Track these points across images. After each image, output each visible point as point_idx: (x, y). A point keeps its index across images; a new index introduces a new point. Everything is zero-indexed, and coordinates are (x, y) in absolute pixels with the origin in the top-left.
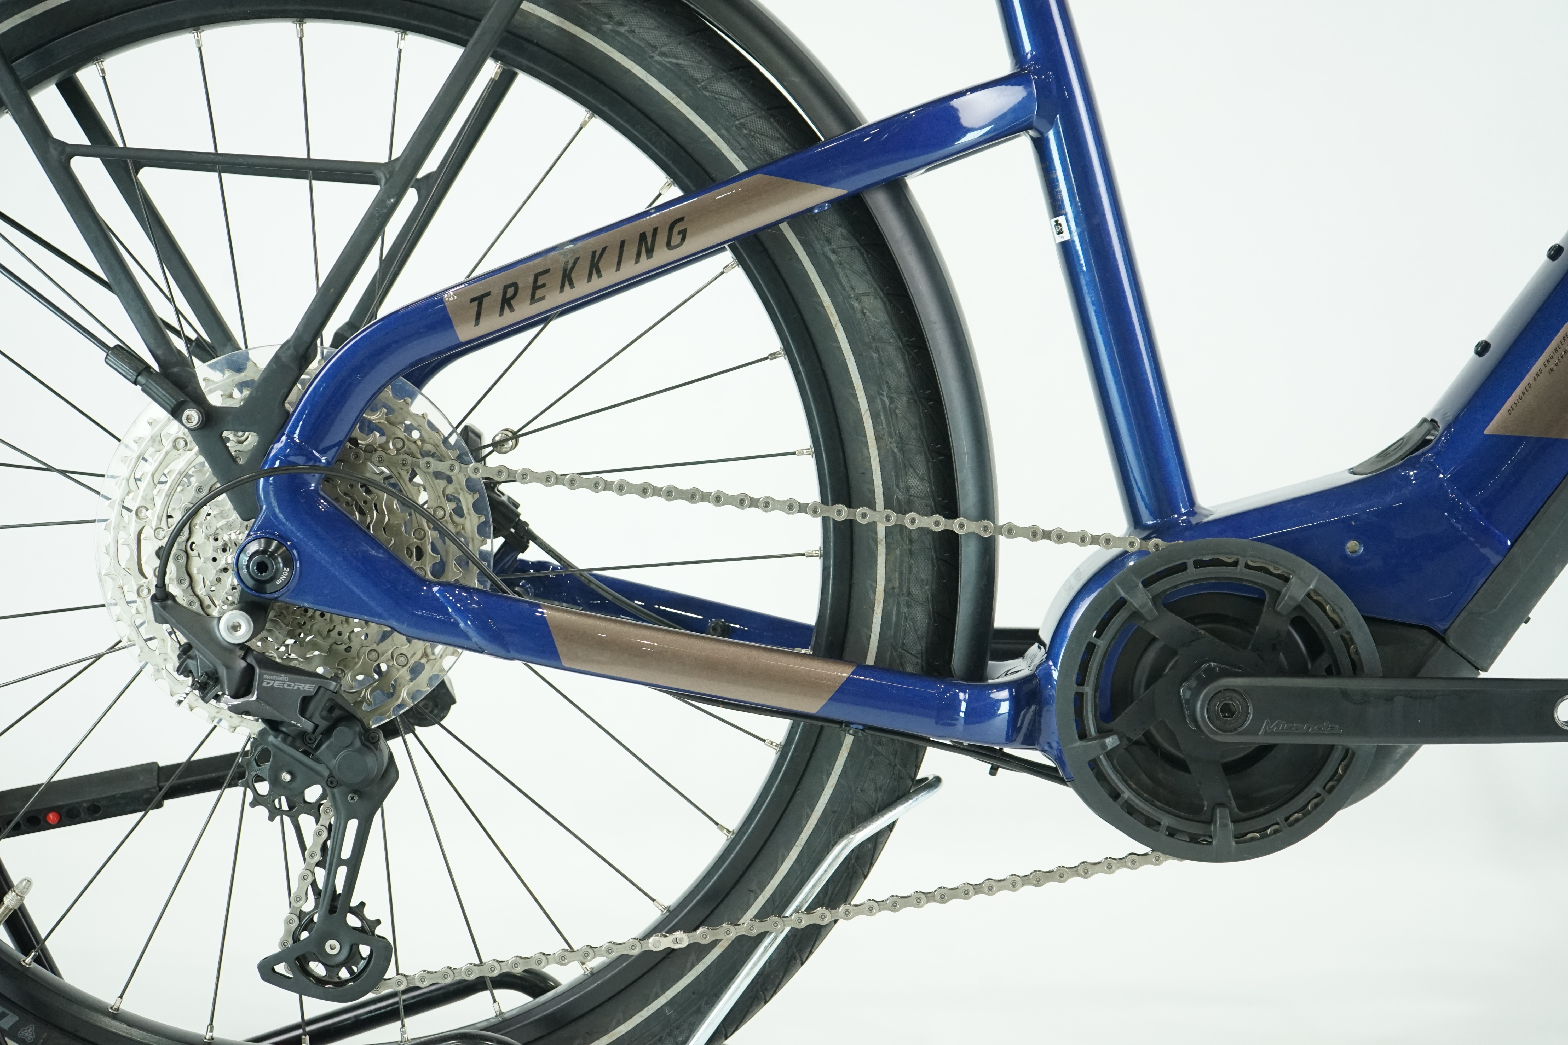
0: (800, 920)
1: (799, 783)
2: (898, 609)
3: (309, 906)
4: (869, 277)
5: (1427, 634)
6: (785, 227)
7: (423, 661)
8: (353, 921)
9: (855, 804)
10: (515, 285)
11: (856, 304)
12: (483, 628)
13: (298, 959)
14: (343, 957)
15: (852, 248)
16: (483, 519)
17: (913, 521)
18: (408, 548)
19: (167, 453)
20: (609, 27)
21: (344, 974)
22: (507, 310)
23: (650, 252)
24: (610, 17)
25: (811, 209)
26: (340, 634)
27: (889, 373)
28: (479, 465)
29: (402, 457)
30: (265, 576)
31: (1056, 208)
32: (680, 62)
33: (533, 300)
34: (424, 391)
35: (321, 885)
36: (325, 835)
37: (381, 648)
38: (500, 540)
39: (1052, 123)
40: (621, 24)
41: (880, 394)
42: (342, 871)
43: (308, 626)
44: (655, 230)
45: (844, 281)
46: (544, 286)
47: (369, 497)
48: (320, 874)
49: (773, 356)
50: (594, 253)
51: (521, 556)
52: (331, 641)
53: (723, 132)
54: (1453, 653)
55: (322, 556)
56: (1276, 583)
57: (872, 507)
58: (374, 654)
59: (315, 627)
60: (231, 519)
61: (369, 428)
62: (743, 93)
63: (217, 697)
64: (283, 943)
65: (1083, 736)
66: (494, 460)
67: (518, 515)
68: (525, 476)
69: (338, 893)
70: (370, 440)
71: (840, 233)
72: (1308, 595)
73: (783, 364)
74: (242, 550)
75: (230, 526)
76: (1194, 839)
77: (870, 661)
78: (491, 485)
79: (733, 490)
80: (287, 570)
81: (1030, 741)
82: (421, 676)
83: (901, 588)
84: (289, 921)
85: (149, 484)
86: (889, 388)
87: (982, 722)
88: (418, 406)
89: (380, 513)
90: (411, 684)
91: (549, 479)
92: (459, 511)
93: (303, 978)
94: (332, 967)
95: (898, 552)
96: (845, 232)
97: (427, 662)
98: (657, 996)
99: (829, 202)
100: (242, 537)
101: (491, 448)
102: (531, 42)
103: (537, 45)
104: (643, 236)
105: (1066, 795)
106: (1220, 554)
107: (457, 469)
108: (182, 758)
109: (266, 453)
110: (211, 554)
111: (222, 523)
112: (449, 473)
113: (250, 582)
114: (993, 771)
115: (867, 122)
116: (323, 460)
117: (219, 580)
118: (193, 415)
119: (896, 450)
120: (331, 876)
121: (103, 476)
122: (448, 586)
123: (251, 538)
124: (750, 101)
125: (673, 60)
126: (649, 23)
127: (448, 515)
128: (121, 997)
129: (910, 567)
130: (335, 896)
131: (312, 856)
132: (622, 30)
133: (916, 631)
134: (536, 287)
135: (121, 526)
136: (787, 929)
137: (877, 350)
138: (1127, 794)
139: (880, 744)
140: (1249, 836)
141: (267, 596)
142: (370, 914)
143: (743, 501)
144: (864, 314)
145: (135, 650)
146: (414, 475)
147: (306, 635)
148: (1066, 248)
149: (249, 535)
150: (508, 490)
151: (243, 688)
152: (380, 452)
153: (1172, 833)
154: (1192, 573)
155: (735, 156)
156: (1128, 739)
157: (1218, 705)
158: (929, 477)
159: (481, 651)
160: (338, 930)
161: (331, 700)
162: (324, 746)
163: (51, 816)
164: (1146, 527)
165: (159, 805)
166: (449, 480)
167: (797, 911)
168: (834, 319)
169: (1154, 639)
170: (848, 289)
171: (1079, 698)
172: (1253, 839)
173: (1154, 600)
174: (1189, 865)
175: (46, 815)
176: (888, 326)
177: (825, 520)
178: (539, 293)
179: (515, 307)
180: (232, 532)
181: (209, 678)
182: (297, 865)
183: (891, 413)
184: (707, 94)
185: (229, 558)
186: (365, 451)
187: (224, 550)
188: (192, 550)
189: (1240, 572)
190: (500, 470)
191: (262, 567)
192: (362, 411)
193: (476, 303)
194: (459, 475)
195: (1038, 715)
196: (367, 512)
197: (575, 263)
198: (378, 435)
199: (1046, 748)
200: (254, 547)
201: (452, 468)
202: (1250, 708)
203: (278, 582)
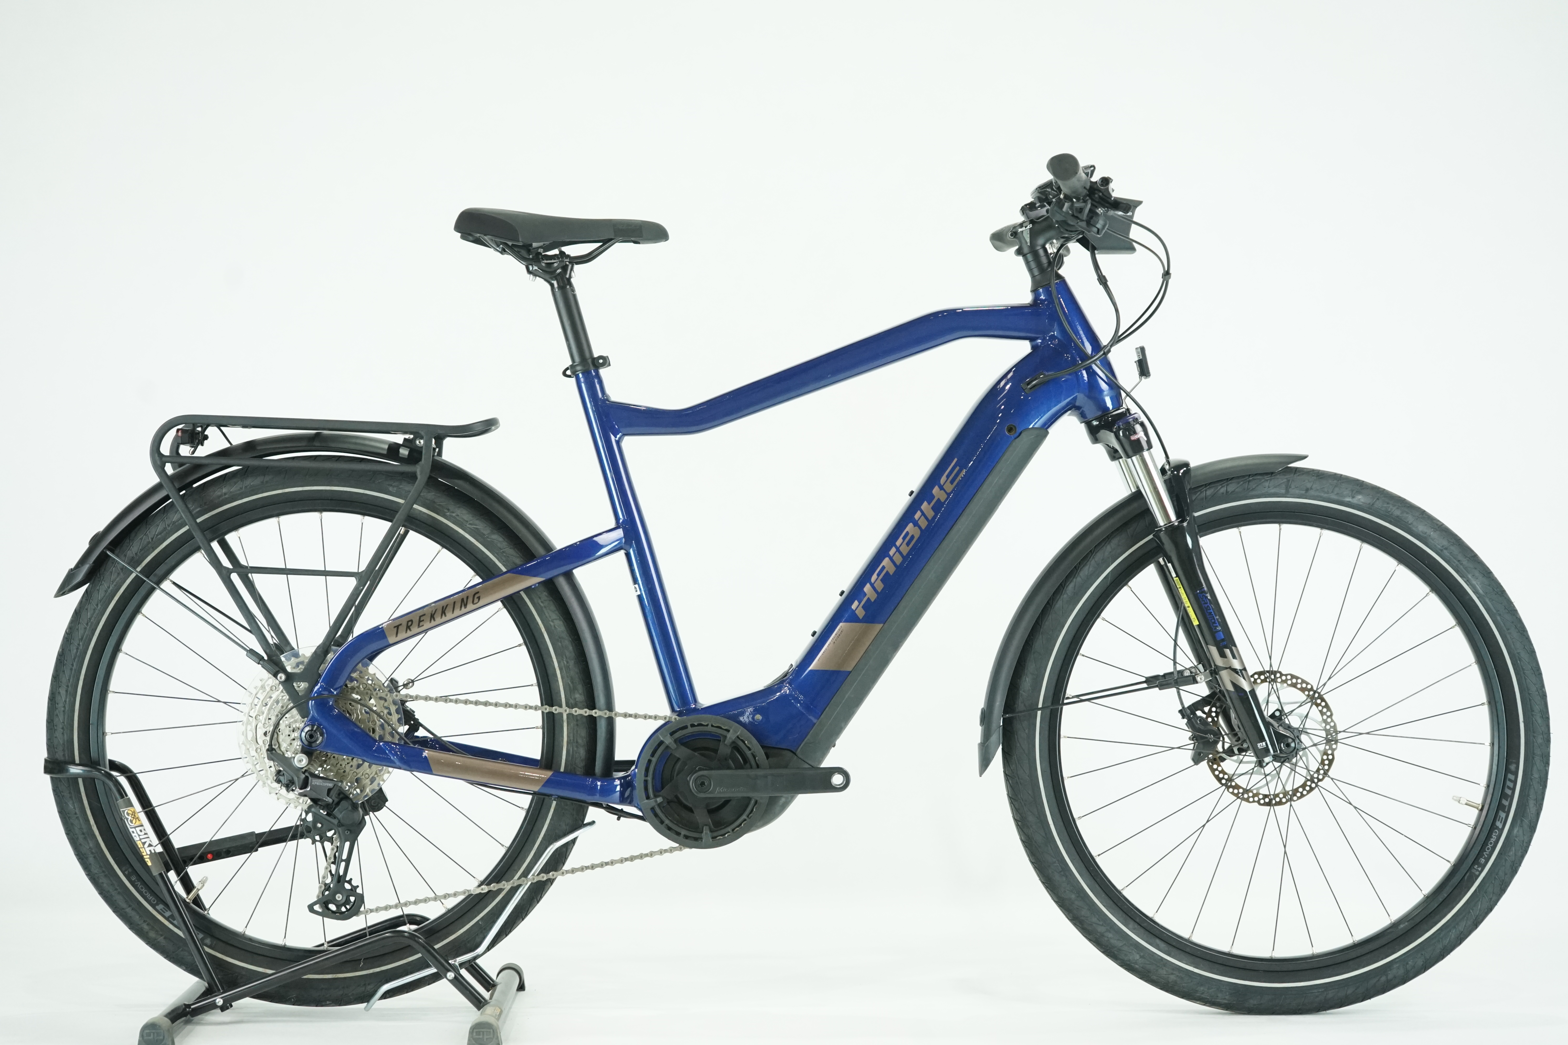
0: (534, 879)
1: (534, 824)
2: (573, 749)
3: (329, 880)
4: (557, 612)
5: (789, 752)
6: (522, 593)
7: (376, 776)
8: (348, 887)
9: (557, 831)
10: (412, 621)
11: (552, 624)
12: (401, 759)
13: (324, 903)
14: (344, 901)
15: (549, 601)
16: (400, 716)
17: (576, 711)
18: (369, 729)
19: (268, 692)
20: (448, 514)
21: (343, 909)
22: (408, 630)
23: (466, 606)
24: (448, 510)
25: (531, 586)
26: (341, 765)
27: (566, 651)
28: (398, 693)
29: (366, 691)
30: (313, 740)
31: (635, 581)
32: (478, 527)
33: (419, 626)
34: (373, 663)
35: (333, 872)
36: (335, 850)
37: (358, 771)
38: (407, 727)
39: (631, 546)
40: (453, 512)
41: (563, 660)
42: (343, 864)
43: (328, 762)
44: (467, 598)
45: (547, 614)
46: (423, 620)
47: (353, 708)
48: (333, 868)
49: (520, 645)
50: (443, 607)
51: (416, 734)
52: (337, 768)
53: (496, 555)
54: (800, 760)
55: (334, 731)
56: (725, 733)
57: (561, 706)
58: (355, 774)
59: (331, 762)
60: (296, 719)
61: (352, 680)
62: (504, 539)
63: (293, 790)
64: (318, 896)
65: (648, 798)
66: (404, 692)
67: (414, 715)
68: (417, 698)
69: (341, 875)
70: (353, 684)
71: (544, 595)
72: (738, 737)
73: (524, 648)
74: (302, 731)
75: (296, 721)
76: (696, 839)
77: (562, 770)
78: (403, 702)
79: (502, 701)
80: (321, 738)
81: (630, 803)
82: (374, 783)
83: (573, 740)
84: (320, 887)
85: (260, 705)
86: (566, 657)
87: (609, 795)
88: (372, 669)
89: (357, 715)
90: (371, 786)
91: (427, 698)
92: (390, 714)
93: (326, 911)
94: (338, 906)
95: (572, 725)
96: (546, 594)
97: (377, 776)
98: (476, 917)
99: (538, 583)
100: (302, 725)
101: (402, 687)
102: (417, 519)
103: (419, 520)
104: (463, 600)
105: (646, 826)
106: (701, 721)
107: (389, 695)
108: (267, 830)
109: (312, 690)
110: (288, 733)
111: (292, 720)
112: (385, 697)
113: (306, 743)
114: (619, 819)
115: (556, 549)
116: (335, 693)
117: (291, 744)
118: (283, 677)
119: (570, 683)
120: (337, 870)
121: (240, 704)
122: (387, 743)
123: (306, 725)
124: (507, 542)
125: (475, 527)
126: (464, 512)
127: (385, 715)
128: (246, 927)
129: (577, 731)
130: (339, 877)
131: (330, 859)
132: (454, 515)
133: (581, 757)
134: (420, 621)
135: (249, 723)
136: (529, 883)
137: (561, 642)
138: (667, 822)
139: (567, 805)
140: (718, 838)
141: (313, 748)
142: (354, 883)
143: (506, 705)
144: (555, 627)
145: (255, 775)
146: (371, 698)
147: (327, 766)
148: (640, 597)
149: (305, 724)
150: (410, 705)
151: (304, 785)
152: (357, 689)
153: (686, 837)
154: (690, 730)
155: (501, 564)
156: (667, 799)
157: (699, 782)
158: (584, 694)
159: (400, 768)
160: (342, 890)
161: (339, 790)
162: (336, 810)
163: (209, 855)
164: (676, 711)
165: (257, 850)
166: (386, 700)
167: (533, 875)
168: (543, 630)
169: (679, 759)
170: (548, 617)
171: (646, 782)
172: (720, 839)
173: (675, 741)
174: (695, 851)
175: (207, 855)
176: (565, 632)
177: (543, 713)
178: (421, 624)
179: (412, 629)
180: (297, 724)
181: (290, 782)
182: (323, 863)
183: (567, 668)
184: (489, 540)
185: (296, 734)
186: (351, 689)
187: (293, 731)
188: (279, 732)
189: (709, 728)
190: (406, 696)
191: (311, 736)
192: (350, 673)
193: (396, 628)
194: (390, 698)
195: (632, 792)
196: (352, 714)
197: (435, 611)
198: (356, 682)
199: (636, 805)
200: (307, 729)
201: (387, 695)
202: (712, 783)
203: (318, 742)
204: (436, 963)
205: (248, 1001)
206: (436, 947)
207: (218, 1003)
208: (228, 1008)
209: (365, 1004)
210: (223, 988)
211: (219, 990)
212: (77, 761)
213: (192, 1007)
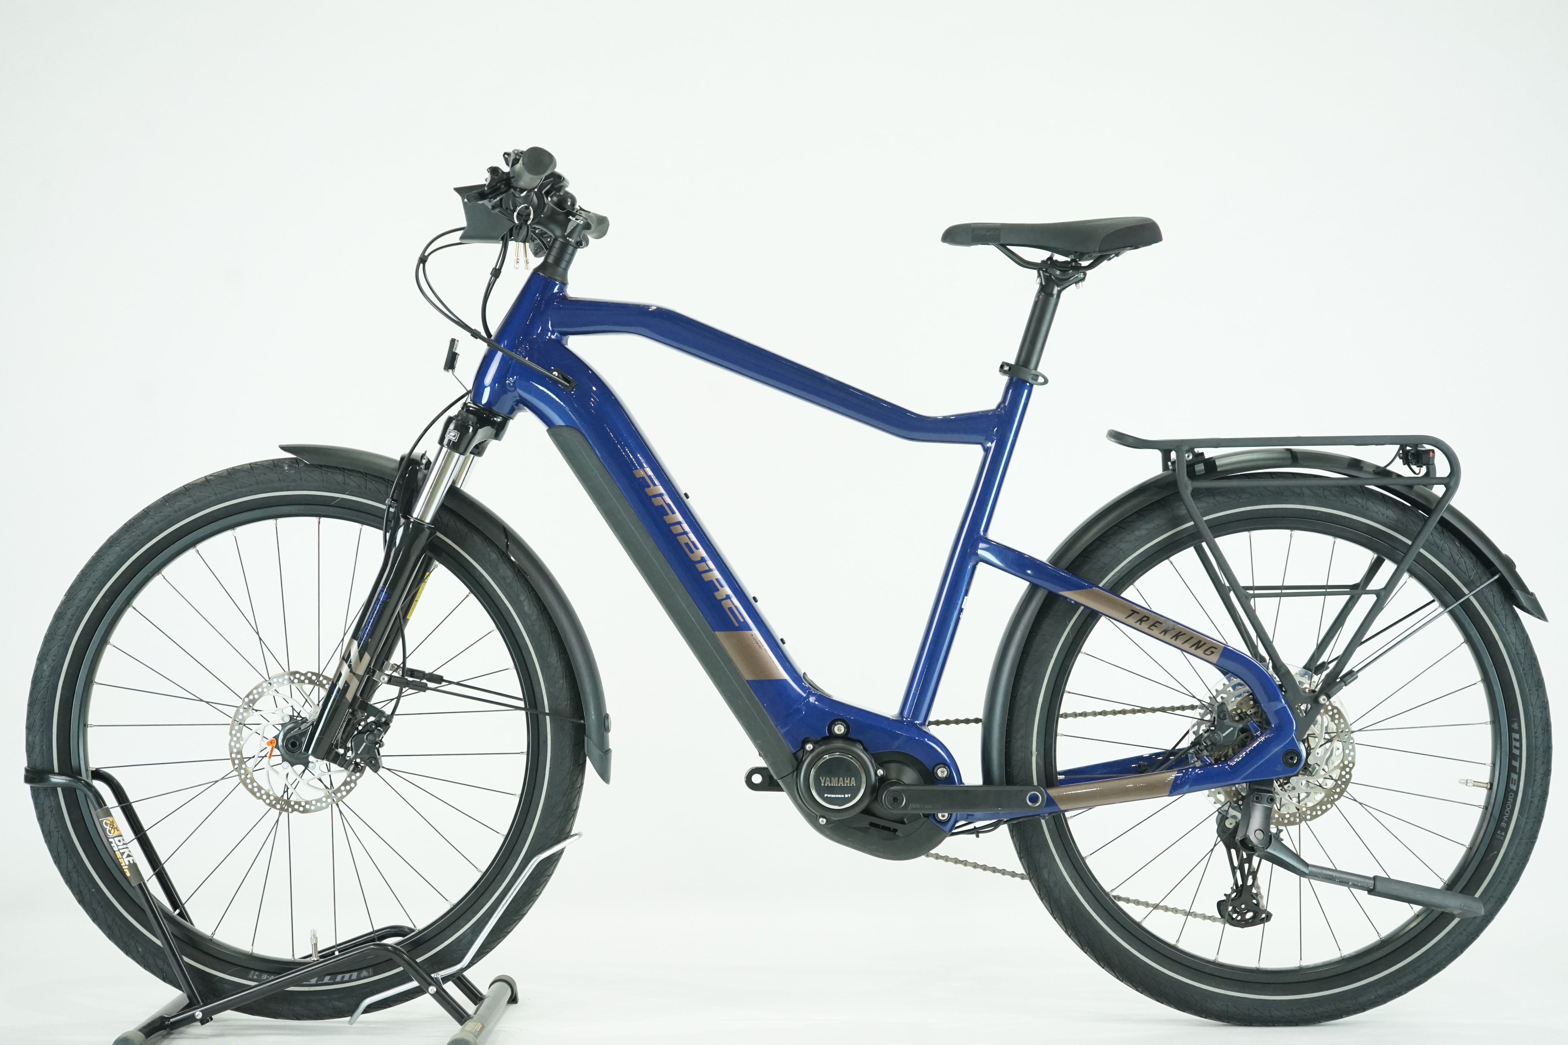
204: (419, 977)
205: (229, 1014)
206: (418, 960)
207: (197, 1016)
208: (208, 1021)
209: (349, 1018)
210: (203, 1001)
211: (199, 1003)
212: (56, 770)
213: (171, 1020)
